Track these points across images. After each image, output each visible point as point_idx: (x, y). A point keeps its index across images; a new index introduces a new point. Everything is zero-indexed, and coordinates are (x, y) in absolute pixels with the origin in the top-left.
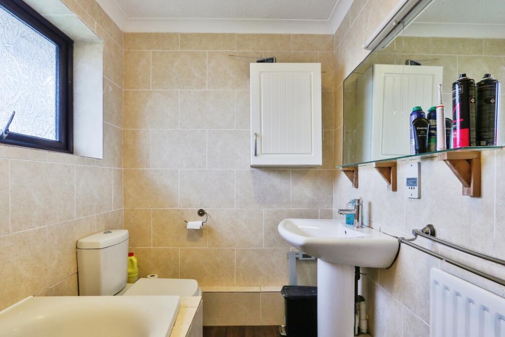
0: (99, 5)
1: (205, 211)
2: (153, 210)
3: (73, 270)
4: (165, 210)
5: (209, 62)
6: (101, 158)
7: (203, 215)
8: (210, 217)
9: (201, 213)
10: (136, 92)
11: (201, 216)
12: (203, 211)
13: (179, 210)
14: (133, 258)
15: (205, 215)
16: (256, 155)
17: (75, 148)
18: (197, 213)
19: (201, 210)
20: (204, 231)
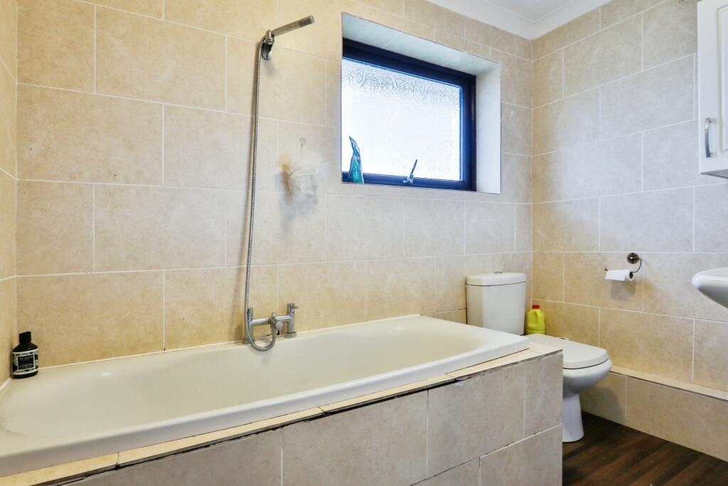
0: (495, 28)
1: (640, 256)
2: (566, 254)
3: (461, 304)
4: (580, 254)
5: (645, 28)
6: (499, 192)
7: (636, 262)
8: (648, 265)
9: (633, 259)
10: (546, 107)
11: (633, 263)
12: (636, 255)
13: (599, 254)
14: (538, 311)
15: (639, 262)
16: (708, 154)
17: (477, 186)
18: (626, 260)
19: (633, 255)
20: (637, 287)
